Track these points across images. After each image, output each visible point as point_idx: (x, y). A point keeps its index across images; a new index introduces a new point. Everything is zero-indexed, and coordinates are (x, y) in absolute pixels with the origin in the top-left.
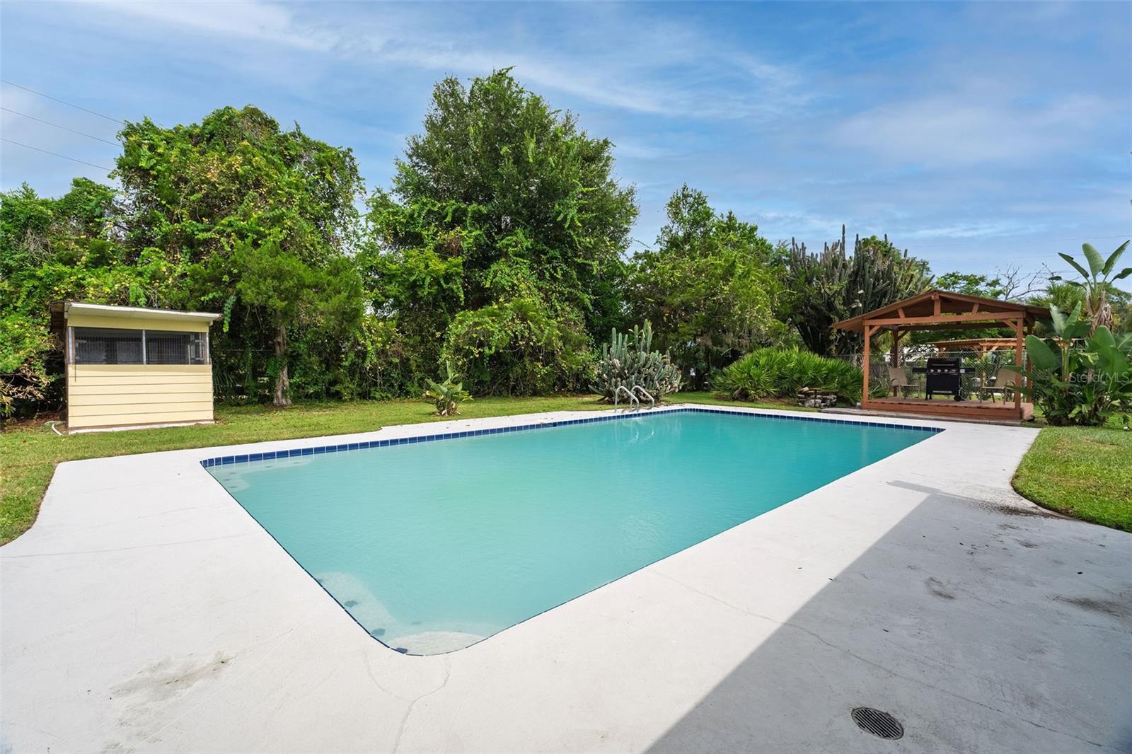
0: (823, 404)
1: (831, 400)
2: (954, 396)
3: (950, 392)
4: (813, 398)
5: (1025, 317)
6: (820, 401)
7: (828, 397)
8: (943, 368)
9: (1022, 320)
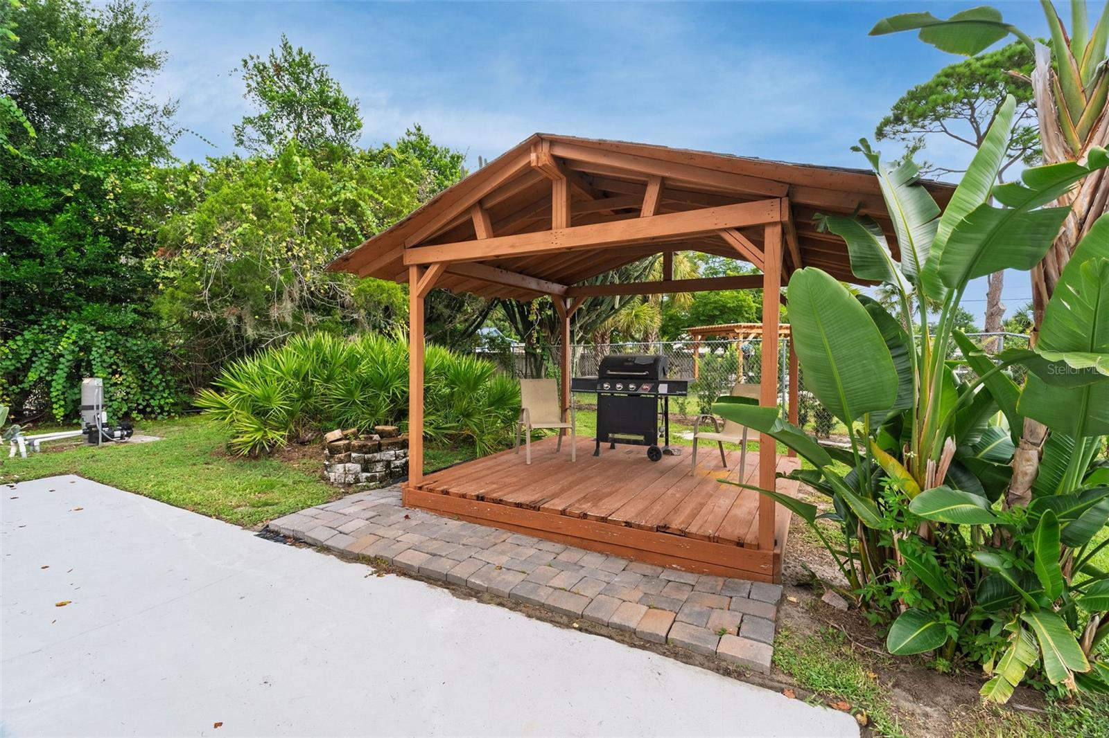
0: (365, 475)
1: (388, 463)
2: (647, 448)
3: (641, 438)
4: (341, 462)
5: (786, 218)
6: (358, 467)
7: (378, 456)
8: (625, 380)
9: (778, 229)
